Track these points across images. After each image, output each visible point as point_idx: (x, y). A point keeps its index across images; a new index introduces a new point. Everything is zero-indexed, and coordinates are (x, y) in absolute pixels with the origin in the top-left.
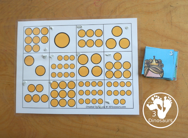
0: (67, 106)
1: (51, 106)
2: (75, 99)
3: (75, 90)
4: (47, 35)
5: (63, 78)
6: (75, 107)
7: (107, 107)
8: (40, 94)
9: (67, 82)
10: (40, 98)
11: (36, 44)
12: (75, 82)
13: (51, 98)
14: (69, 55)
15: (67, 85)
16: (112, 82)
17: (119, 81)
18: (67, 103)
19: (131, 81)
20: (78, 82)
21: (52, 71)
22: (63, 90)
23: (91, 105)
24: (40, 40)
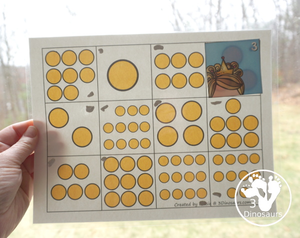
0: (137, 205)
1: (105, 207)
2: (152, 189)
3: (151, 172)
4: (93, 66)
5: (128, 150)
6: (153, 205)
7: (215, 203)
8: (83, 183)
9: (136, 158)
10: (84, 192)
11: (70, 84)
12: (151, 156)
13: (105, 191)
14: (138, 104)
16: (224, 155)
17: (237, 154)
18: (137, 199)
19: (259, 153)
20: (157, 156)
21: (105, 137)
22: (128, 172)
23: (184, 200)
24: (79, 76)
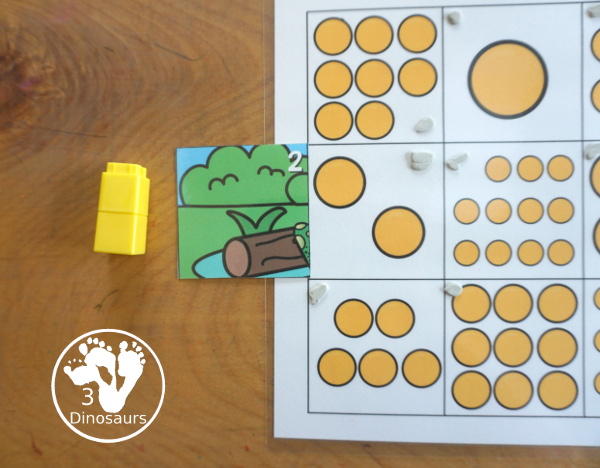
0: (535, 406)
1: (453, 408)
4: (432, 55)
5: (514, 270)
6: (577, 409)
8: (400, 348)
9: (535, 288)
10: (400, 368)
11: (375, 99)
12: (576, 286)
13: (453, 369)
14: (545, 153)
15: (535, 304)
18: (536, 390)
20: (592, 287)
21: (458, 233)
22: (513, 325)
24: (396, 78)
